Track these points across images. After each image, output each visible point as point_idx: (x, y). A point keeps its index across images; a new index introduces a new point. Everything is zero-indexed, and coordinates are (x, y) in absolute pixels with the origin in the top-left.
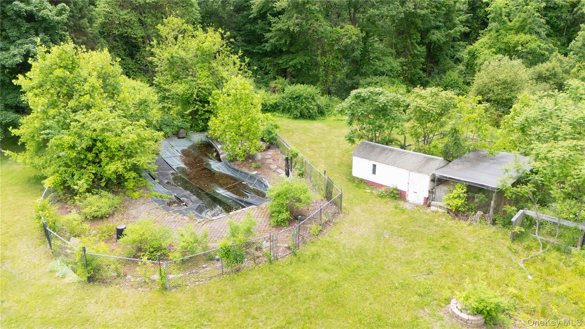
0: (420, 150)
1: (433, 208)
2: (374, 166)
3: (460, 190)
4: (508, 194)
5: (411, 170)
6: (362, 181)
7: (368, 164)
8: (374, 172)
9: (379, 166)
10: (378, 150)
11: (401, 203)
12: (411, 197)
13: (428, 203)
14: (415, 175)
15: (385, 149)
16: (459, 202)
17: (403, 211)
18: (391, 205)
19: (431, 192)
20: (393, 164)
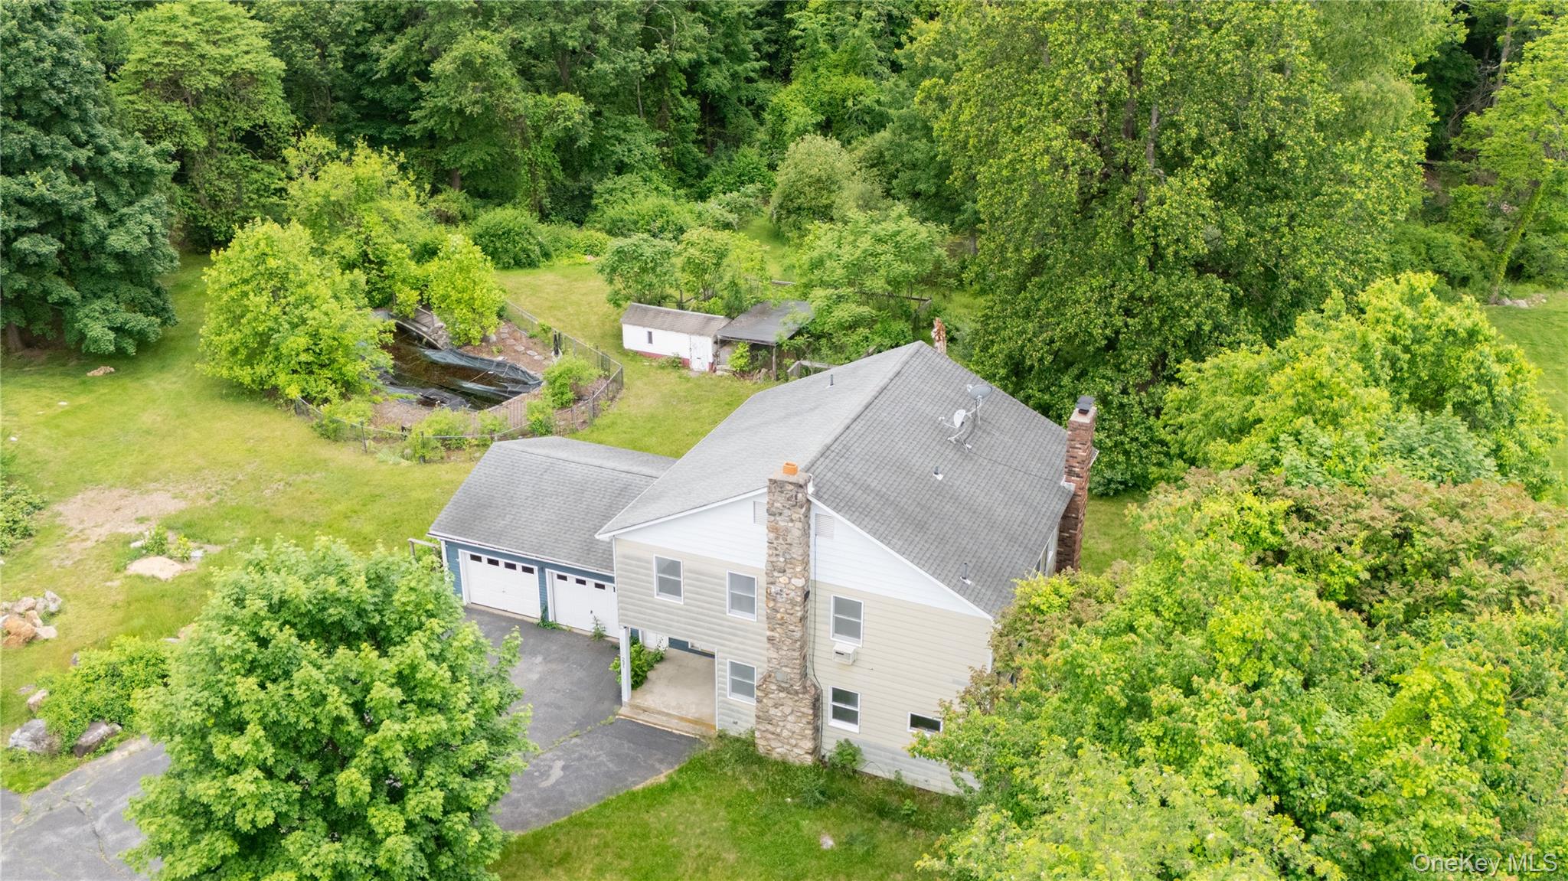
0: (698, 310)
1: (719, 373)
2: (650, 334)
3: (742, 349)
4: (785, 348)
5: (692, 333)
6: (637, 354)
7: (643, 332)
8: (650, 341)
9: (656, 333)
10: (651, 314)
11: (684, 372)
12: (696, 365)
13: (713, 367)
14: (696, 339)
15: (660, 312)
16: (742, 362)
17: (688, 380)
18: (673, 376)
19: (716, 356)
20: (671, 328)
